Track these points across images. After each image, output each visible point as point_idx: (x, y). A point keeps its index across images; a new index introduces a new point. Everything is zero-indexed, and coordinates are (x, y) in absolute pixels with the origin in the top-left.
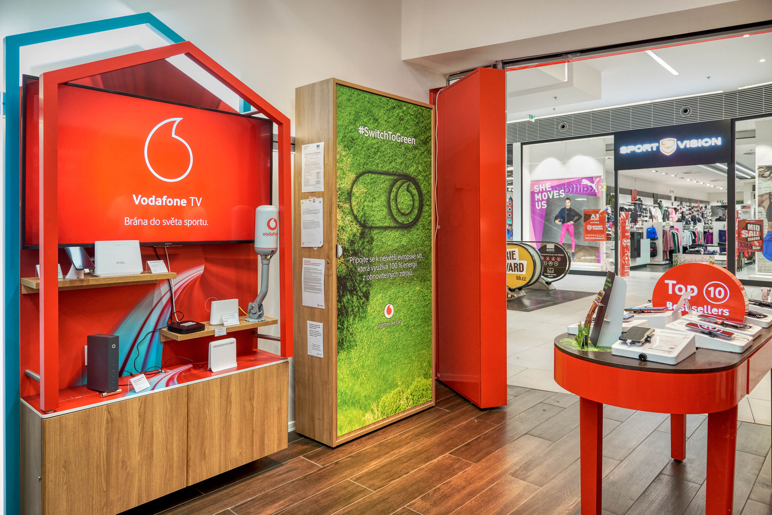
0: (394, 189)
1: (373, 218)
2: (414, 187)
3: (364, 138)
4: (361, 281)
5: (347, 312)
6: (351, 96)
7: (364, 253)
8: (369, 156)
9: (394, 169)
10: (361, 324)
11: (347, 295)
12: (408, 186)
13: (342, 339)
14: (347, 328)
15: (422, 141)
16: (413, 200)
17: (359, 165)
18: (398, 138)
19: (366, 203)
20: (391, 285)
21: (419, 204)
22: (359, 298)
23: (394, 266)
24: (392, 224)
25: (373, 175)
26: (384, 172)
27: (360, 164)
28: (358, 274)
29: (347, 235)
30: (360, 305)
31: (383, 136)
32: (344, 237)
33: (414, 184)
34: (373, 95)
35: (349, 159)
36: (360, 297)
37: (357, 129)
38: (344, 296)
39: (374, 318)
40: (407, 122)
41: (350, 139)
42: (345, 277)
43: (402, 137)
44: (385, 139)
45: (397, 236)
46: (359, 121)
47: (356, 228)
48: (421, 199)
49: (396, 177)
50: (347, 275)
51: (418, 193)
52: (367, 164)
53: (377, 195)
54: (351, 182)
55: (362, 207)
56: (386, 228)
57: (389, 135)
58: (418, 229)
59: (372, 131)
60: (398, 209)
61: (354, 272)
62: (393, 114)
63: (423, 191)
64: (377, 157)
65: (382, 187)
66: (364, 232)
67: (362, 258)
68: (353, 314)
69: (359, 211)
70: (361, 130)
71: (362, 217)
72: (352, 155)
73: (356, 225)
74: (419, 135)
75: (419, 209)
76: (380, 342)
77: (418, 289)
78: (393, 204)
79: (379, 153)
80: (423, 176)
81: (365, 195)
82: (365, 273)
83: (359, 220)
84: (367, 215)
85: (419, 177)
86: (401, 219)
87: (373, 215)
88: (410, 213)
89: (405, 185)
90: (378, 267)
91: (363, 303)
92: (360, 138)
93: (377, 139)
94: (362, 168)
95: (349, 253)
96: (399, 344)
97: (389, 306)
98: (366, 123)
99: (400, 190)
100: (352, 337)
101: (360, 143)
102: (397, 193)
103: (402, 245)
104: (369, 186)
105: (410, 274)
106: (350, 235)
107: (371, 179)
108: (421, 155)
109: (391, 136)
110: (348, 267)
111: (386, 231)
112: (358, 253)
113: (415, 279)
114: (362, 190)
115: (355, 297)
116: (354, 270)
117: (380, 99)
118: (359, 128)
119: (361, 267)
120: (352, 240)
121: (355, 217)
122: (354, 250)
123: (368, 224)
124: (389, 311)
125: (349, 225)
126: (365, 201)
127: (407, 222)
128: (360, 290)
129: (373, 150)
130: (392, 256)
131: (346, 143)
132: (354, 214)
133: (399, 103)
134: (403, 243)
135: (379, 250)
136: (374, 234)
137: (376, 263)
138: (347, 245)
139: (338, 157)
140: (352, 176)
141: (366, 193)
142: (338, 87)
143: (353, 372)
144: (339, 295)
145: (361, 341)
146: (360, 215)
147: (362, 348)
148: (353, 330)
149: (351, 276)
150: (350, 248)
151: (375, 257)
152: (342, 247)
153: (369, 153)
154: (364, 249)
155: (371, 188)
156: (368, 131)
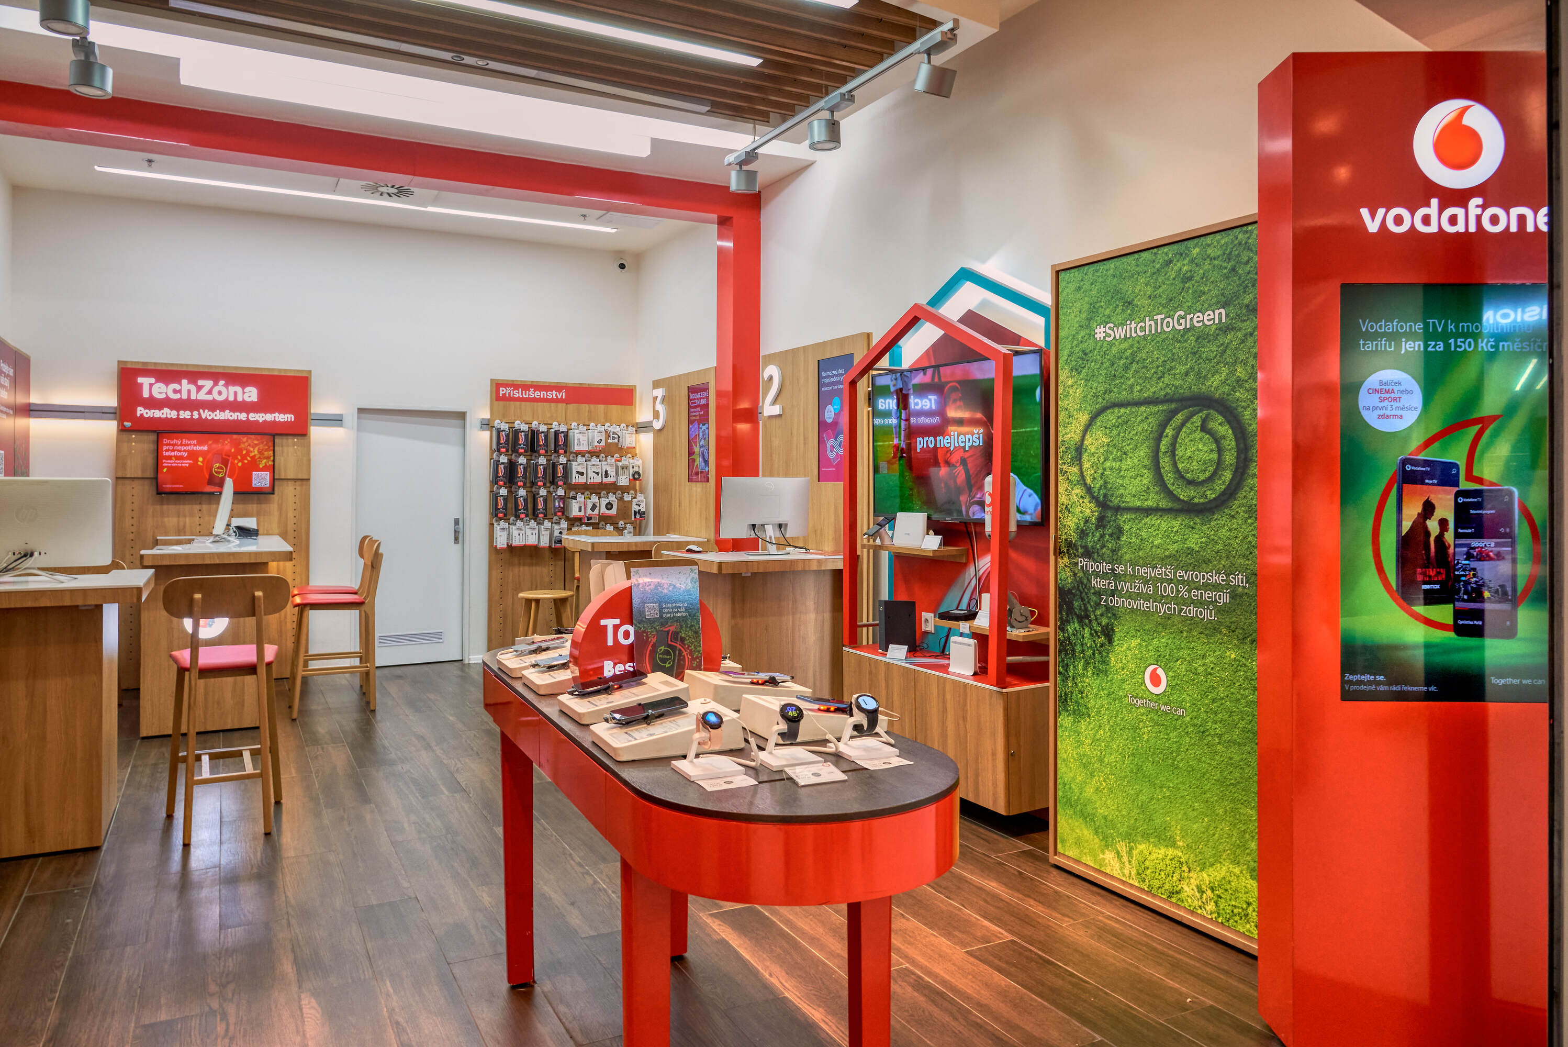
0: (1169, 431)
1: (1122, 491)
2: (1220, 419)
3: (1105, 345)
4: (1098, 605)
5: (1073, 651)
7: (1103, 554)
8: (1115, 376)
9: (1168, 390)
10: (1098, 682)
11: (1074, 622)
12: (1204, 421)
13: (1066, 694)
14: (1073, 679)
15: (1247, 306)
16: (1220, 451)
17: (1095, 396)
18: (1178, 321)
19: (1108, 464)
20: (1160, 628)
21: (1238, 458)
22: (1094, 634)
23: (1169, 590)
24: (1164, 504)
25: (1122, 410)
26: (1146, 398)
27: (1098, 394)
28: (1092, 591)
29: (1075, 520)
30: (1096, 646)
31: (1143, 329)
32: (1069, 523)
33: (1221, 413)
34: (1121, 258)
36: (1096, 632)
37: (1093, 333)
38: (1068, 622)
39: (1123, 681)
40: (1202, 278)
41: (1081, 354)
42: (1070, 591)
43: (1189, 317)
44: (1147, 333)
45: (1175, 529)
46: (1096, 318)
47: (1089, 509)
48: (1242, 446)
49: (1173, 406)
50: (1074, 588)
51: (1233, 432)
52: (1110, 392)
53: (1131, 446)
54: (1082, 428)
55: (1100, 471)
56: (1148, 511)
57: (1156, 324)
58: (1233, 517)
59: (1120, 328)
60: (1177, 471)
61: (1086, 586)
62: (1166, 277)
63: (1250, 425)
64: (1130, 374)
65: (1140, 429)
66: (1104, 516)
67: (1100, 563)
68: (1083, 658)
69: (1095, 479)
70: (1100, 332)
71: (1099, 490)
72: (1083, 382)
73: (1090, 502)
74: (1236, 296)
75: (1237, 469)
76: (1135, 732)
77: (1233, 656)
78: (1165, 462)
79: (1134, 366)
80: (1248, 391)
81: (1106, 448)
82: (1105, 591)
83: (1095, 494)
84: (1109, 486)
85: (1238, 394)
86: (1184, 494)
87: (1122, 485)
88: (1210, 479)
89: (1197, 419)
90: (1131, 585)
91: (1102, 646)
92: (1098, 347)
93: (1131, 340)
94: (1100, 400)
95: (1077, 550)
96: (1178, 758)
97: (1156, 669)
98: (1109, 317)
99: (1184, 430)
100: (1082, 698)
101: (1098, 357)
102: (1175, 438)
103: (1188, 548)
104: (1115, 432)
105: (1208, 615)
106: (1079, 520)
107: (1119, 417)
108: (1243, 342)
109: (1162, 323)
110: (1075, 575)
111: (1150, 517)
112: (1093, 552)
113: (1224, 631)
114: (1100, 441)
115: (1087, 630)
116: (1085, 581)
117: (1138, 260)
118: (1096, 331)
119: (1098, 580)
120: (1082, 530)
121: (1089, 490)
122: (1085, 547)
123: (1110, 501)
124: (1156, 680)
125: (1078, 504)
126: (1106, 459)
127: (1202, 500)
128: (1096, 620)
129: (1122, 362)
130: (1163, 570)
131: (1073, 363)
132: (1085, 484)
133: (1182, 247)
134: (1190, 544)
135: (1134, 553)
136: (1124, 522)
137: (1128, 577)
138: (1074, 538)
139: (1060, 391)
140: (1084, 418)
141: (1108, 445)
142: (1062, 275)
143: (1084, 761)
144: (1061, 618)
145: (1099, 712)
146: (1097, 486)
147: (1100, 726)
148: (1083, 686)
149: (1080, 591)
150: (1079, 543)
151: (1126, 566)
152: (1066, 540)
153: (1115, 370)
154: (1103, 546)
155: (1119, 435)
156: (1113, 331)
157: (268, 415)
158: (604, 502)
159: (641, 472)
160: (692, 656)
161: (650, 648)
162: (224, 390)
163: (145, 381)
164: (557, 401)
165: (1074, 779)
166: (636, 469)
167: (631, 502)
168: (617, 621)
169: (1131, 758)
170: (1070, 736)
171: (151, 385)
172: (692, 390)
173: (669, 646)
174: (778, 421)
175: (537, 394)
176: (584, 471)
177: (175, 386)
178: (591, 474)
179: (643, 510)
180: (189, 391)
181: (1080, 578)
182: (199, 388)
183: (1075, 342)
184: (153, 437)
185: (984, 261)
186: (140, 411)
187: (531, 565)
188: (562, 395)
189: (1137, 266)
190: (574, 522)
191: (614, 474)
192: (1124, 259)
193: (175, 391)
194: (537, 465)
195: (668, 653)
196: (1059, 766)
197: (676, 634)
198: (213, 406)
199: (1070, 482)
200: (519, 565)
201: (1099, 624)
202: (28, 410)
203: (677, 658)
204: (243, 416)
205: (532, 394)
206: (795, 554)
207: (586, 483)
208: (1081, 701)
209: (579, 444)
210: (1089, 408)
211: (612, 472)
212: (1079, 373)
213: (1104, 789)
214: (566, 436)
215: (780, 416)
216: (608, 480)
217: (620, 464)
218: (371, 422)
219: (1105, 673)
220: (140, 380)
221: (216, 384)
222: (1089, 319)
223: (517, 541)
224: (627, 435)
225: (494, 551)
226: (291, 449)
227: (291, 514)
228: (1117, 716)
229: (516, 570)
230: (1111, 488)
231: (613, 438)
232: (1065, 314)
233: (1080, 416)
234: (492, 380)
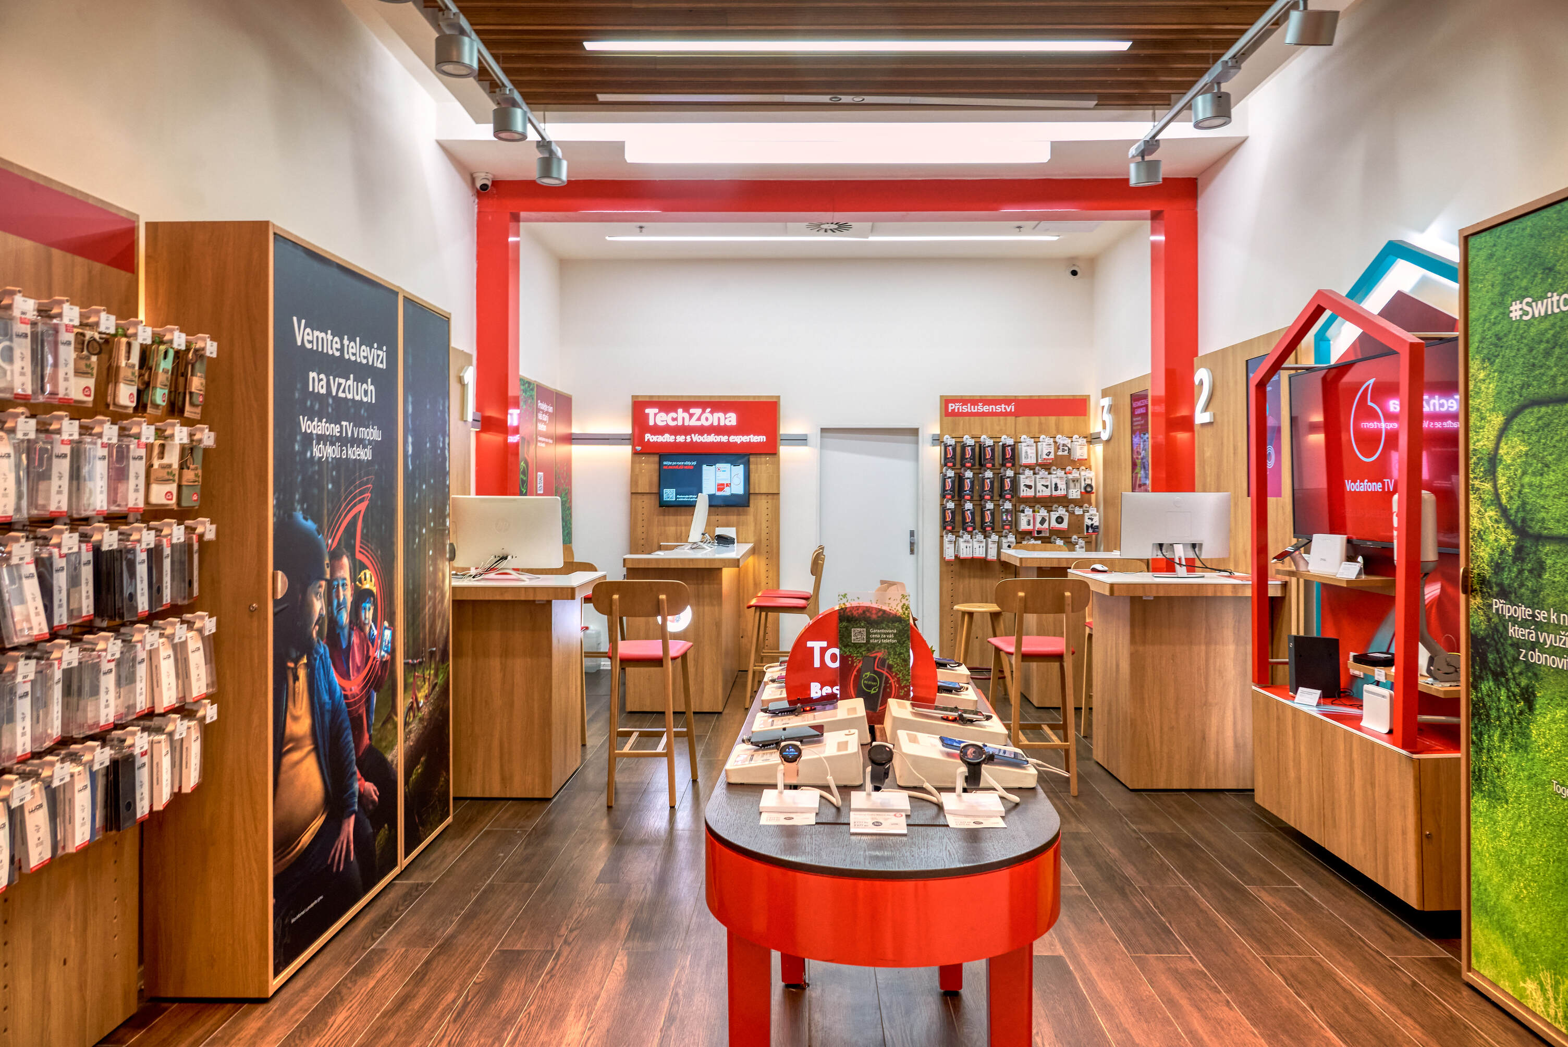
1: (1543, 514)
3: (1522, 326)
4: (1516, 660)
5: (1488, 716)
6: (1495, 245)
7: (1522, 595)
8: (1534, 365)
10: (1516, 759)
11: (1488, 680)
13: (1480, 770)
14: (1488, 751)
17: (1511, 392)
19: (1526, 479)
22: (1512, 697)
25: (1543, 409)
27: (1514, 389)
28: (1509, 642)
29: (1488, 550)
30: (1514, 713)
32: (1482, 554)
35: (1491, 386)
36: (1514, 695)
37: (1507, 312)
38: (1482, 679)
39: (1547, 761)
41: (1494, 340)
42: (1483, 639)
46: (1511, 292)
47: (1504, 537)
50: (1488, 636)
52: (1529, 386)
53: (1554, 456)
54: (1496, 433)
55: (1517, 489)
61: (1501, 634)
64: (1551, 361)
65: (1565, 434)
66: (1522, 546)
67: (1518, 607)
68: (1499, 726)
70: (1516, 309)
71: (1517, 511)
72: (1496, 374)
73: (1506, 528)
76: (1561, 829)
79: (1557, 351)
81: (1524, 459)
82: (1525, 642)
83: (1512, 518)
84: (1528, 507)
87: (1543, 507)
90: (1556, 638)
91: (1521, 713)
92: (1514, 329)
93: (1553, 317)
94: (1517, 397)
95: (1491, 588)
98: (1526, 289)
100: (1498, 777)
101: (1514, 342)
104: (1534, 438)
106: (1493, 550)
107: (1539, 419)
110: (1489, 620)
112: (1510, 593)
114: (1517, 450)
115: (1503, 691)
116: (1501, 629)
117: (1559, 212)
119: (1516, 628)
120: (1497, 563)
122: (1500, 585)
123: (1530, 527)
125: (1492, 530)
126: (1524, 473)
128: (1514, 679)
129: (1543, 346)
131: (1485, 351)
132: (1500, 505)
135: (1558, 596)
136: (1546, 554)
137: (1551, 627)
138: (1488, 572)
139: (1471, 387)
140: (1498, 420)
141: (1526, 455)
142: (1472, 241)
143: (1501, 858)
144: (1474, 673)
145: (1518, 798)
146: (1514, 507)
147: (1520, 817)
148: (1499, 763)
149: (1494, 640)
150: (1494, 580)
151: (1549, 612)
152: (1479, 574)
153: (1534, 358)
154: (1522, 585)
155: (1539, 442)
156: (1531, 306)
157: (745, 437)
158: (1054, 516)
159: (1093, 485)
160: (900, 685)
161: (855, 673)
162: (709, 416)
163: (651, 411)
164: (1006, 414)
165: (1489, 879)
166: (1088, 482)
167: (1083, 516)
168: (824, 644)
169: (1557, 864)
170: (1485, 824)
171: (656, 415)
172: (1135, 398)
173: (875, 672)
174: (1209, 429)
175: (986, 409)
176: (1032, 484)
177: (673, 415)
178: (1039, 487)
179: (1096, 524)
180: (683, 419)
181: (1496, 625)
182: (691, 416)
183: (1487, 325)
184: (656, 458)
185: (1422, 230)
186: (648, 437)
187: (982, 577)
188: (1011, 408)
189: (1560, 220)
190: (1022, 536)
191: (1064, 487)
192: (1544, 213)
193: (674, 419)
194: (983, 479)
195: (874, 680)
196: (1473, 859)
197: (883, 662)
198: (702, 430)
199: (1483, 501)
200: (970, 577)
201: (1518, 685)
202: (570, 439)
203: (883, 685)
204: (724, 439)
205: (981, 408)
206: (1211, 578)
207: (1035, 497)
208: (1497, 781)
209: (1027, 457)
210: (1504, 408)
211: (1062, 485)
212: (1492, 364)
213: (1524, 898)
214: (1013, 450)
215: (1210, 424)
216: (1058, 493)
217: (1070, 476)
218: (831, 441)
219: (1525, 748)
220: (647, 411)
221: (704, 412)
222: (1503, 294)
223: (965, 553)
224: (1078, 447)
225: (944, 563)
226: (764, 467)
227: (764, 525)
228: (1539, 807)
229: (967, 581)
230: (1531, 510)
231: (1063, 450)
232: (1475, 290)
233: (1493, 418)
234: (941, 397)
